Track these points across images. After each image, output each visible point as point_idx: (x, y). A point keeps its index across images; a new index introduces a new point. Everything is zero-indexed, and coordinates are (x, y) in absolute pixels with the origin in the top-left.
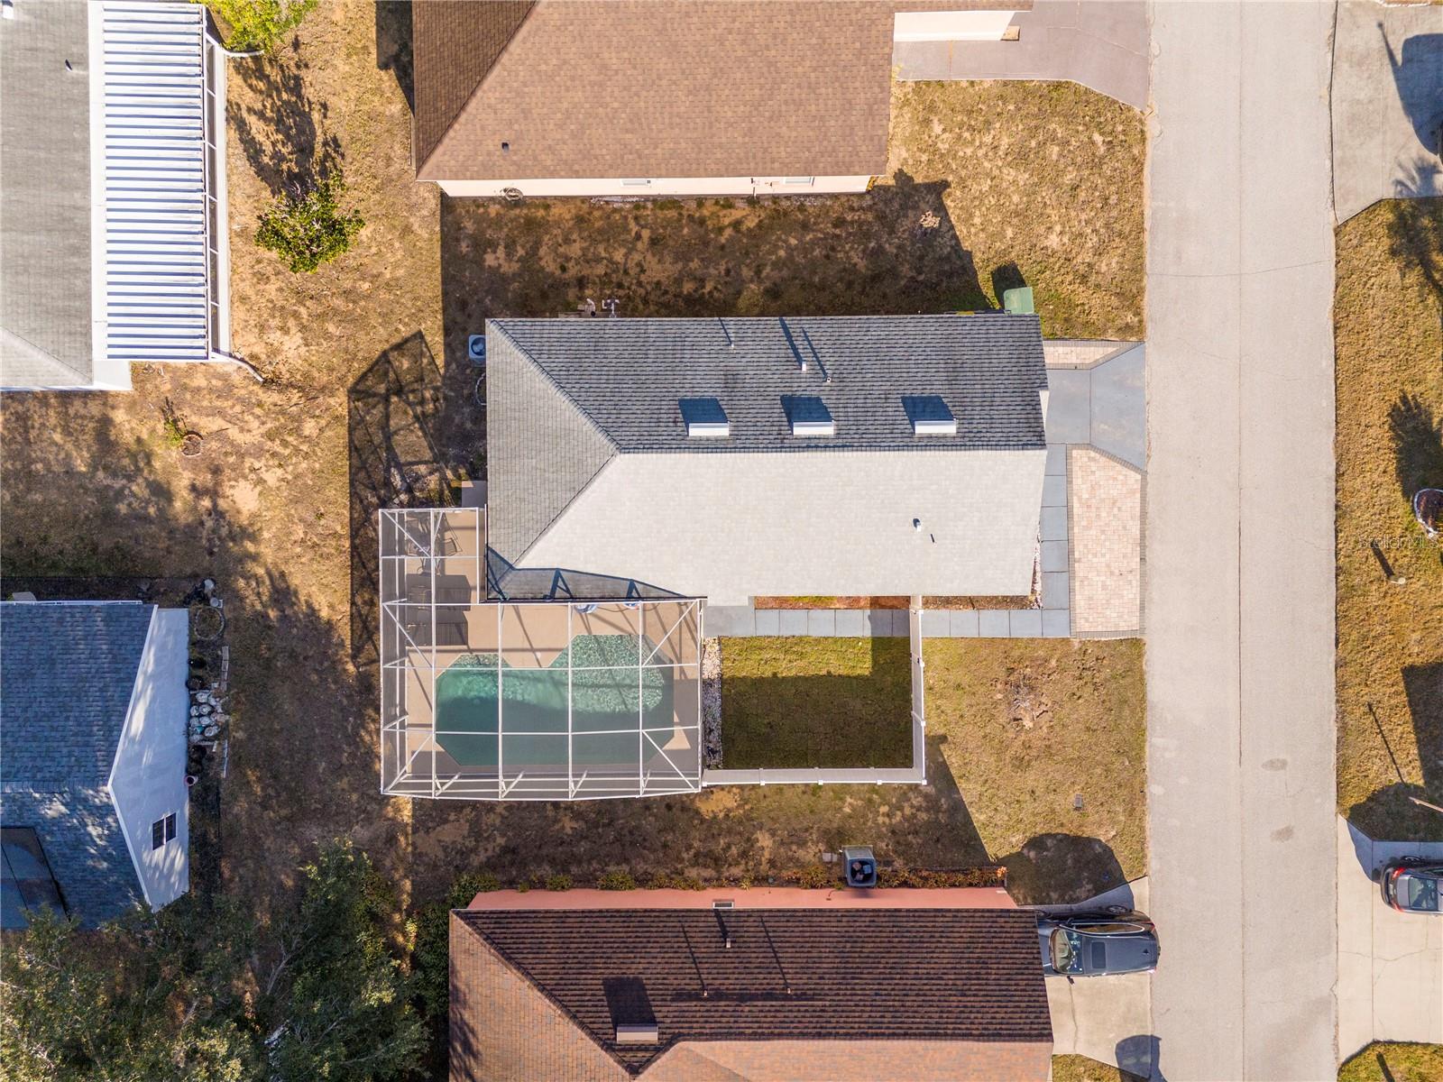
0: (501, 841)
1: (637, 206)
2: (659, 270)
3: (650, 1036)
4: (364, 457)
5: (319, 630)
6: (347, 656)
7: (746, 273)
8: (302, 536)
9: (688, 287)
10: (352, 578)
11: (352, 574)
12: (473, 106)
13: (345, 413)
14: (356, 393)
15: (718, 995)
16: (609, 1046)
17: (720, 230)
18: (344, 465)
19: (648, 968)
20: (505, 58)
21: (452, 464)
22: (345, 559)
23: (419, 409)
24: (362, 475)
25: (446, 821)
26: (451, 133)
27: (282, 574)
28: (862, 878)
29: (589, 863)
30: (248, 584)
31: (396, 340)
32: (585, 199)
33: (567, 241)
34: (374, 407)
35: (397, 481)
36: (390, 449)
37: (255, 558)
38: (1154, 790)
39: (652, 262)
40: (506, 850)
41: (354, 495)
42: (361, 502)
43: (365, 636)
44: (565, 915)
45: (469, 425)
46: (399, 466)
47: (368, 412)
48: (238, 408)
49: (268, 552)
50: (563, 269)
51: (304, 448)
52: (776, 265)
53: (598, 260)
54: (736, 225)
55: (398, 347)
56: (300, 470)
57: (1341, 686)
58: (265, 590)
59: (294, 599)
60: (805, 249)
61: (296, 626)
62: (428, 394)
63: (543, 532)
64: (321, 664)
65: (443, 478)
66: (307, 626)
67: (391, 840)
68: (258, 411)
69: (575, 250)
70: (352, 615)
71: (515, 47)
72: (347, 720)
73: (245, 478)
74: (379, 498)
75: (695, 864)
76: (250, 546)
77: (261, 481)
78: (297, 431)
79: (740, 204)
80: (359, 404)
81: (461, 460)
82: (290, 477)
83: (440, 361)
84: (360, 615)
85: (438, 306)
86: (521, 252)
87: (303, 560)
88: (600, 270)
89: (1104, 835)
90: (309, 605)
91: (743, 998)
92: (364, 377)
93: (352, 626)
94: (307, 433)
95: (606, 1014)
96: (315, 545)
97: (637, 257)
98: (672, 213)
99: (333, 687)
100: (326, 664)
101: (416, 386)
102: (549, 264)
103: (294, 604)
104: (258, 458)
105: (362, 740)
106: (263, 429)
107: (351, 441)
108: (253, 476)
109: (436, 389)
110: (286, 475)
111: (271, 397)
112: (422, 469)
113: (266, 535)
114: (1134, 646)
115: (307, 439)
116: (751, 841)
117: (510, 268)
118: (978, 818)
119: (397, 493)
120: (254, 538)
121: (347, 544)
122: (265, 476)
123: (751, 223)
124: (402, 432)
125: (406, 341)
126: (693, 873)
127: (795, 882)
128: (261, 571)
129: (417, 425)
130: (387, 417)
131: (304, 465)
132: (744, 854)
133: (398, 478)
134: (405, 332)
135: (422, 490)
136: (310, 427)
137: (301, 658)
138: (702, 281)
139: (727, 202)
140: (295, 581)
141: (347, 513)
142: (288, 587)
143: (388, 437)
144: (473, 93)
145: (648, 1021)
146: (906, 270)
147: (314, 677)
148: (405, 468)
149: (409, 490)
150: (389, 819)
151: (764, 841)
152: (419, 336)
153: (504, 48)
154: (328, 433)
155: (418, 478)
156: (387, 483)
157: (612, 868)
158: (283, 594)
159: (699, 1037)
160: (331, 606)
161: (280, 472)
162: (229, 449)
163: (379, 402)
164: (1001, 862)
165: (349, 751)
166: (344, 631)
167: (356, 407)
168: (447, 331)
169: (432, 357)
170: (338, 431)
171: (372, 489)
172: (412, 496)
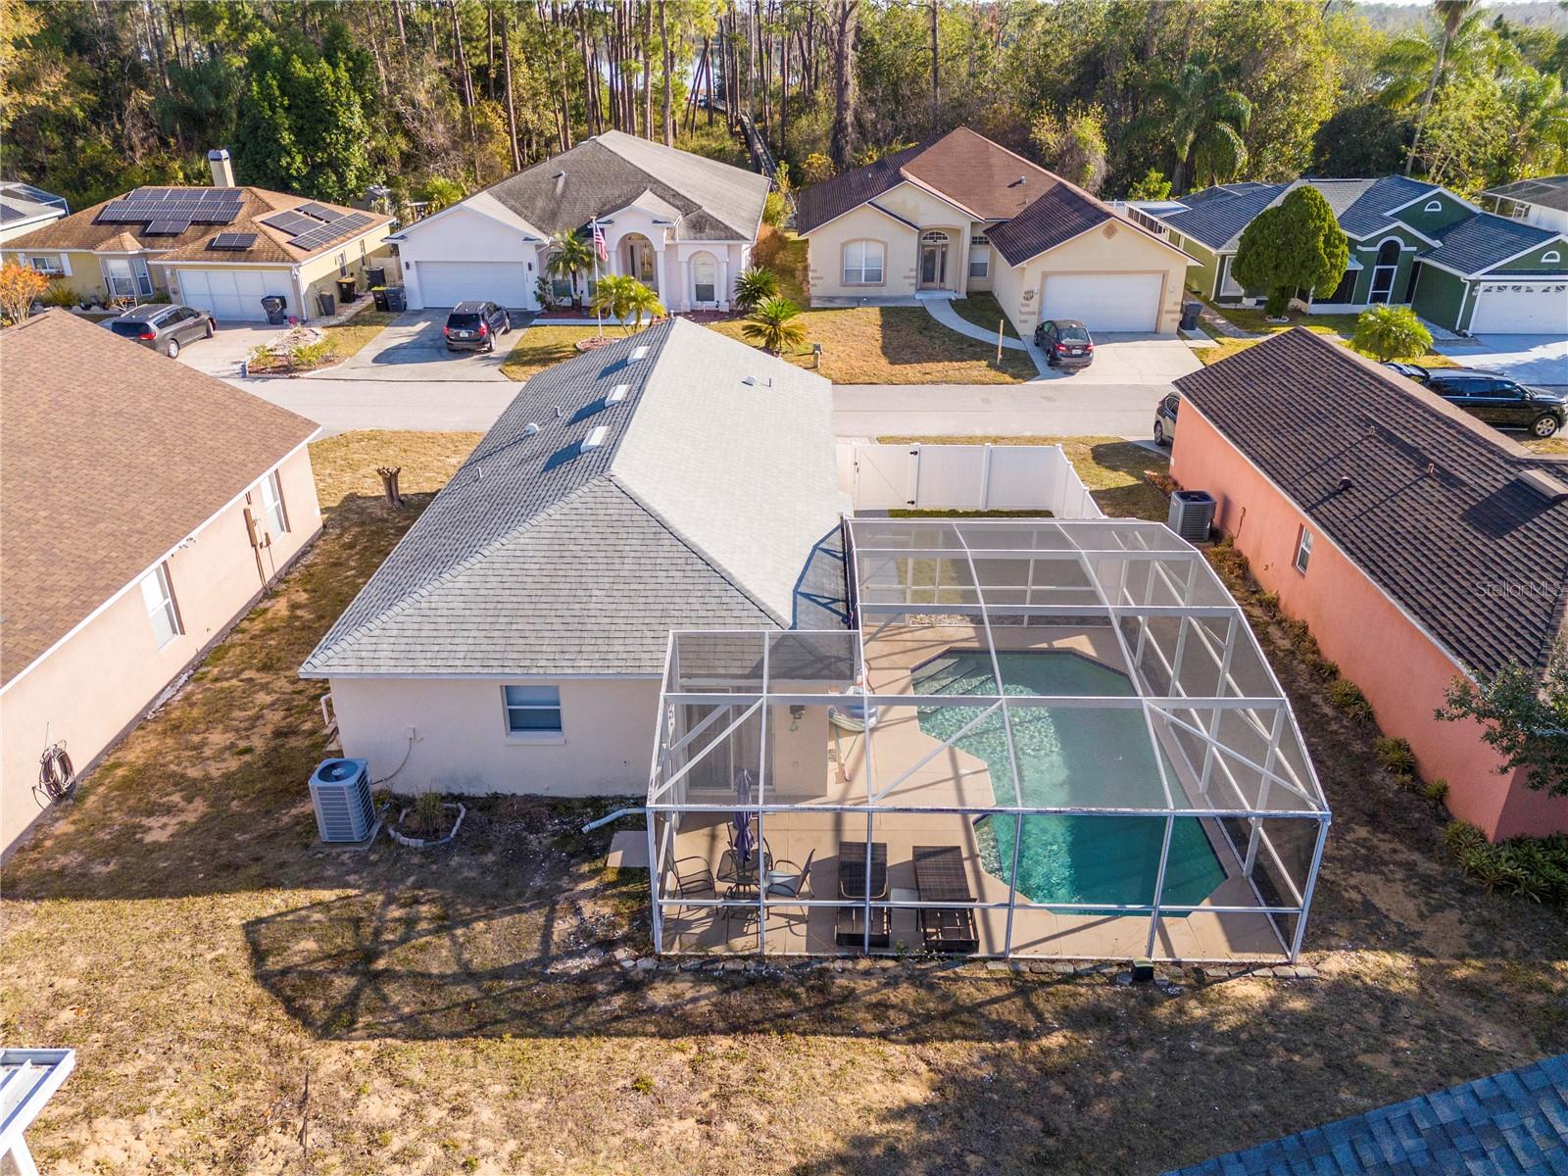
0: (1362, 832)
3: (1537, 476)
4: (502, 1016)
6: (1025, 1049)
8: (690, 1122)
10: (814, 1033)
11: (804, 1034)
13: (374, 1045)
14: (334, 1025)
17: (293, 618)
18: (507, 1047)
19: (1438, 519)
21: (564, 882)
23: (423, 925)
24: (550, 1019)
28: (1209, 531)
29: (1335, 733)
31: (240, 961)
33: (200, 746)
34: (385, 999)
35: (581, 965)
36: (498, 974)
38: (1028, 434)
42: (617, 1018)
43: (965, 1017)
45: (490, 858)
46: (545, 960)
47: (396, 1008)
50: (247, 751)
51: (435, 1114)
53: (256, 719)
54: (294, 606)
55: (259, 957)
56: (498, 1124)
57: (909, 383)
59: (877, 1151)
61: (958, 1156)
62: (395, 912)
63: (727, 581)
64: (1057, 1099)
65: (593, 895)
66: (956, 1127)
69: (218, 739)
70: (912, 1042)
72: (1203, 1054)
74: (616, 992)
79: (263, 604)
80: (362, 1021)
81: (563, 869)
82: (512, 1145)
83: (330, 895)
84: (912, 1025)
86: (176, 798)
87: (760, 1116)
89: (1085, 448)
92: (297, 1013)
93: (942, 1039)
94: (394, 1113)
96: (724, 1097)
98: (233, 652)
99: (1116, 1075)
100: (1056, 1089)
101: (367, 930)
102: (224, 767)
103: (891, 1150)
105: (1242, 1027)
107: (452, 1036)
109: (390, 900)
110: (504, 1154)
112: (563, 926)
115: (413, 1112)
117: (196, 811)
119: (611, 963)
121: (722, 1043)
124: (466, 956)
125: (252, 944)
127: (1242, 568)
129: (459, 932)
130: (420, 978)
131: (486, 1114)
133: (571, 963)
134: (231, 947)
135: (613, 926)
137: (1050, 1142)
139: (257, 613)
140: (824, 1142)
141: (640, 1043)
142: (841, 1160)
143: (468, 975)
145: (1520, 487)
147: (1100, 1108)
148: (554, 951)
149: (608, 945)
150: (1424, 990)
152: (252, 927)
154: (416, 1074)
155: (584, 932)
156: (584, 978)
160: (893, 1076)
163: (377, 990)
164: (1141, 477)
165: (1281, 1052)
166: (957, 1054)
167: (368, 1026)
169: (316, 905)
170: (416, 1059)
171: (591, 999)
172: (626, 940)
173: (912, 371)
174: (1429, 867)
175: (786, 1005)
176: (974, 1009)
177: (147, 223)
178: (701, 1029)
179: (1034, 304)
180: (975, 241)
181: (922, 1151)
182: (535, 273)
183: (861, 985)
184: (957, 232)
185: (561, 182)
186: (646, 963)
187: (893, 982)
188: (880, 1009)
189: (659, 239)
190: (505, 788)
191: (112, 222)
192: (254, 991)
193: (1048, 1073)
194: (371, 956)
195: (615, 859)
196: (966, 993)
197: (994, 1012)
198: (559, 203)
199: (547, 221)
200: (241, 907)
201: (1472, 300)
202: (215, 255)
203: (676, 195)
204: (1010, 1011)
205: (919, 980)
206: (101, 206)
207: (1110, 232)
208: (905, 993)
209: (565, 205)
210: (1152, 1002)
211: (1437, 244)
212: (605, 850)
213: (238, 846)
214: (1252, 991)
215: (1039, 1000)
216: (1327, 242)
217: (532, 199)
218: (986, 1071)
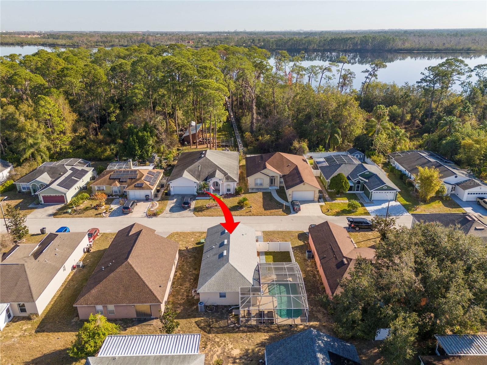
0: (319, 307)
1: (173, 288)
2: (187, 285)
3: (345, 260)
4: (226, 331)
5: (271, 338)
6: (278, 333)
7: (191, 273)
8: (246, 340)
9: (192, 281)
10: (257, 332)
12: (151, 288)
13: (214, 334)
14: (209, 332)
15: (335, 254)
16: (349, 264)
17: (181, 276)
18: (227, 334)
19: (333, 264)
20: (144, 279)
22: (253, 334)
23: (214, 322)
24: (231, 332)
25: (317, 317)
26: (155, 293)
27: (257, 344)
28: (312, 257)
30: (260, 352)
31: (196, 326)
32: (169, 295)
33: (178, 298)
34: (213, 330)
35: (232, 326)
36: (224, 327)
37: (253, 350)
38: (288, 230)
39: (185, 286)
40: (321, 306)
41: (236, 332)
44: (328, 280)
45: (219, 313)
46: (228, 325)
47: (215, 331)
48: (211, 352)
49: (251, 347)
50: (184, 299)
51: (223, 340)
52: (190, 269)
53: (183, 294)
54: (180, 274)
55: (198, 326)
56: (229, 341)
57: (268, 215)
58: (262, 348)
60: (187, 266)
61: (271, 343)
62: (211, 320)
63: (245, 278)
65: (232, 318)
66: (271, 340)
67: (324, 326)
68: (212, 348)
69: (180, 297)
70: (267, 333)
71: (142, 277)
72: (295, 333)
73: (230, 352)
74: (237, 329)
75: (316, 278)
76: (250, 351)
77: (232, 349)
78: (218, 342)
79: (176, 274)
80: (212, 332)
81: (227, 315)
82: (231, 343)
83: (203, 318)
84: (267, 331)
85: (189, 319)
86: (179, 306)
87: (253, 340)
88: (185, 293)
89: (297, 234)
90: (266, 339)
91: (333, 252)
92: (205, 331)
93: (270, 332)
94: (219, 340)
95: (344, 267)
96: (249, 338)
97: (184, 288)
98: (176, 283)
99: (286, 335)
100: (280, 337)
101: (208, 322)
102: (182, 301)
103: (265, 342)
104: (225, 349)
105: (300, 330)
106: (218, 347)
107: (221, 333)
108: (230, 350)
109: (209, 319)
111: (209, 346)
112: (229, 322)
113: (246, 348)
114: (263, 232)
115: (221, 340)
116: (309, 270)
117: (182, 308)
118: (297, 245)
120: (247, 350)
121: (248, 333)
122: (230, 347)
123: (181, 272)
124: (220, 325)
125: (197, 324)
126: (318, 278)
127: (315, 264)
128: (257, 349)
129: (218, 322)
130: (216, 328)
131: (227, 340)
132: (312, 271)
134: (194, 324)
135: (235, 321)
136: (217, 340)
138: (191, 279)
139: (175, 275)
140: (259, 342)
141: (240, 334)
143: (221, 327)
144: (148, 287)
145: (342, 261)
146: (194, 254)
149: (235, 324)
150: (319, 326)
151: (308, 269)
152: (196, 322)
153: (142, 279)
154: (219, 337)
155: (232, 322)
156: (233, 327)
157: (321, 290)
158: (262, 344)
159: (342, 254)
160: (265, 336)
161: (229, 345)
162: (222, 355)
164: (304, 243)
166: (271, 334)
168: (195, 317)
169: (202, 320)
170: (219, 335)
171: (234, 329)
172: (237, 323)
173: (268, 212)
174: (325, 312)
175: (254, 330)
176: (273, 329)
177: (120, 179)
178: (246, 332)
179: (291, 196)
180: (280, 177)
181: (268, 342)
182: (196, 188)
183: (262, 327)
184: (277, 177)
185: (200, 167)
186: (239, 325)
187: (265, 327)
188: (264, 330)
189: (220, 182)
190: (219, 304)
191: (113, 179)
192: (199, 329)
193: (280, 335)
194: (210, 325)
195: (233, 313)
196: (273, 328)
197: (275, 330)
198: (200, 173)
199: (198, 177)
200: (193, 320)
201: (372, 195)
202: (136, 188)
203: (223, 170)
204: (277, 330)
205: (268, 327)
206: (110, 175)
207: (304, 184)
208: (266, 328)
209: (201, 173)
210: (291, 328)
211: (367, 181)
212: (232, 312)
213: (189, 312)
214: (302, 327)
215: (280, 328)
216: (345, 184)
217: (195, 172)
218: (274, 336)
